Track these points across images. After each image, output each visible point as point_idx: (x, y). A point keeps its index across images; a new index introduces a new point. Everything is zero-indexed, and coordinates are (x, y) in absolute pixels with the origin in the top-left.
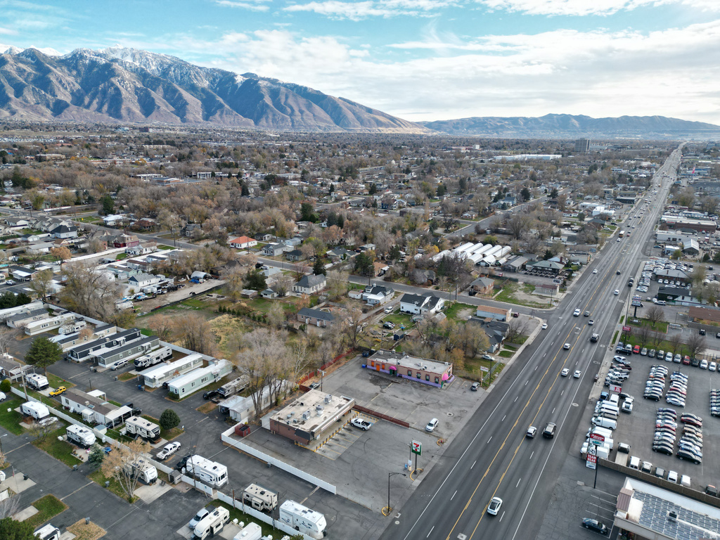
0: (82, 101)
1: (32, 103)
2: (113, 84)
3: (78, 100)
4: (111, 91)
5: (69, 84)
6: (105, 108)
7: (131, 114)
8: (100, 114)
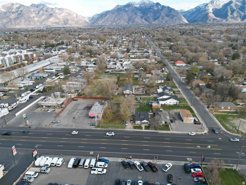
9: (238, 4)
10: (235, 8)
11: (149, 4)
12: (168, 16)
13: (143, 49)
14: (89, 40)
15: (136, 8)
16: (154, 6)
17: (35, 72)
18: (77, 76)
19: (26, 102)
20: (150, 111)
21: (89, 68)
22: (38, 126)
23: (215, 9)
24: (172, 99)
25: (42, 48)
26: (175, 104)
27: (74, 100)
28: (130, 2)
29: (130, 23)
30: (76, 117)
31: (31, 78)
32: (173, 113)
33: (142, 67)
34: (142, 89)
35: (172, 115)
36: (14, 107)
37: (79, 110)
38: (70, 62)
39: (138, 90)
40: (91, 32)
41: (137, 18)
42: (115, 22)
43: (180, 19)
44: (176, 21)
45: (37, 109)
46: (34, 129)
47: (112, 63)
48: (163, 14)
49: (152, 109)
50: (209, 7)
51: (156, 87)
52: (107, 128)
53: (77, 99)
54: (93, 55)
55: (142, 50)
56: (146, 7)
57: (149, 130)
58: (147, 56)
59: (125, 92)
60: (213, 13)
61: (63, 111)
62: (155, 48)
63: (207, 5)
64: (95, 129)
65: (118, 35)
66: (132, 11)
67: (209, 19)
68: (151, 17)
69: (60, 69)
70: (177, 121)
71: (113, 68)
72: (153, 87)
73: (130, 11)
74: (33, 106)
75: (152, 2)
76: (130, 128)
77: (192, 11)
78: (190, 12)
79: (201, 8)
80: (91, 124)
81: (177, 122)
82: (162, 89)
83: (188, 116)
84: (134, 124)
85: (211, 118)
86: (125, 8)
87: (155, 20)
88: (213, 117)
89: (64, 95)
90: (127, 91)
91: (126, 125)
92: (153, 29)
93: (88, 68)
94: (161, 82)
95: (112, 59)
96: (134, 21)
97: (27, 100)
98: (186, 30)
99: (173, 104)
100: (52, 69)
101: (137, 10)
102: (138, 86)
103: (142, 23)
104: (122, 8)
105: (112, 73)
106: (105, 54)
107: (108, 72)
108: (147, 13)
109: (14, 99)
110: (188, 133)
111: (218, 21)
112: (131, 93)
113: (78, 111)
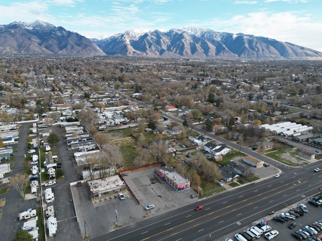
0: (170, 49)
1: (154, 50)
2: (182, 42)
3: (169, 49)
4: (181, 44)
5: (167, 42)
6: (178, 51)
7: (187, 54)
8: (175, 54)
9: (153, 38)
10: (151, 42)
11: (48, 28)
12: (79, 45)
15: (28, 30)
16: (57, 31)
23: (132, 40)
26: (228, 152)
28: (16, 22)
29: (23, 52)
41: (32, 45)
43: (96, 50)
44: (90, 52)
48: (71, 42)
50: (126, 38)
55: (103, 94)
56: (44, 31)
59: (167, 151)
60: (131, 45)
63: (122, 36)
66: (22, 35)
67: (128, 52)
68: (55, 45)
73: (20, 35)
75: (52, 25)
77: (107, 40)
78: (105, 42)
79: (117, 39)
84: (225, 182)
86: (9, 30)
87: (61, 49)
96: (28, 49)
101: (30, 34)
102: (167, 141)
103: (43, 53)
104: (3, 28)
105: (110, 131)
108: (48, 38)
111: (138, 54)
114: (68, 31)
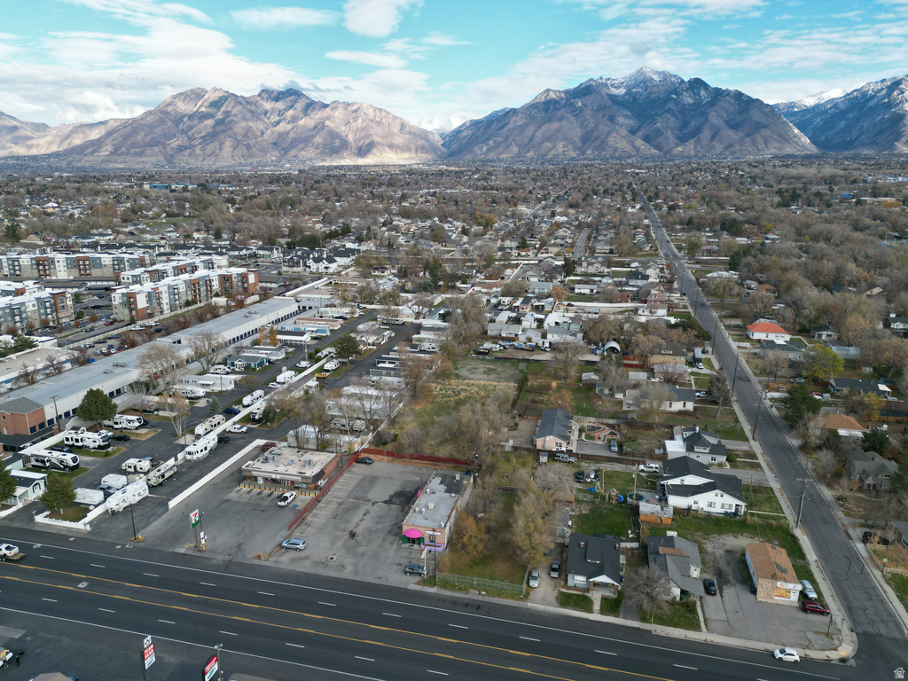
11: (663, 85)
12: (734, 126)
13: (627, 259)
14: (436, 219)
15: (613, 98)
16: (684, 91)
17: (246, 342)
18: (380, 365)
19: (208, 457)
20: (630, 532)
21: (423, 335)
22: (231, 557)
24: (717, 491)
25: (277, 249)
26: (729, 511)
27: (359, 462)
28: (592, 80)
29: (589, 152)
30: (358, 531)
31: (233, 365)
32: (720, 552)
33: (614, 340)
34: (608, 431)
35: (712, 557)
36: (167, 475)
37: (373, 504)
38: (364, 306)
39: (593, 438)
40: (446, 188)
41: (614, 135)
42: (534, 147)
43: (785, 138)
44: (766, 144)
45: (238, 488)
46: (217, 568)
47: (504, 316)
48: (715, 118)
49: (637, 525)
51: (663, 429)
52: (460, 589)
53: (369, 459)
54: (441, 283)
55: (622, 265)
56: (653, 96)
57: (617, 616)
58: (638, 292)
59: (539, 443)
61: (319, 502)
62: (675, 256)
63: (896, 83)
64: (419, 588)
65: (539, 201)
66: (598, 110)
67: (903, 139)
68: (669, 132)
69: (329, 333)
70: (733, 588)
71: (508, 335)
72: (649, 427)
73: (592, 110)
74: (226, 475)
75: (675, 76)
76: (543, 601)
77: (835, 106)
78: (826, 111)
79: (872, 97)
80: (407, 569)
81: (732, 593)
82: (684, 440)
83: (779, 574)
84: (562, 583)
85: (874, 588)
86: (572, 101)
87: (682, 140)
88: (881, 587)
89: (328, 441)
90: (548, 438)
91: (531, 584)
92: (673, 177)
93: (422, 332)
94: (684, 409)
95: (507, 300)
96: (602, 145)
97: (209, 449)
98: (805, 183)
99: (722, 511)
100: (302, 334)
101: (615, 107)
102: (592, 419)
103: (634, 153)
104: (562, 99)
105: (500, 358)
106: (486, 278)
107: (489, 351)
108: (656, 115)
109: (170, 443)
110: (770, 647)
112: (564, 449)
113: (369, 506)
114: (716, 88)
